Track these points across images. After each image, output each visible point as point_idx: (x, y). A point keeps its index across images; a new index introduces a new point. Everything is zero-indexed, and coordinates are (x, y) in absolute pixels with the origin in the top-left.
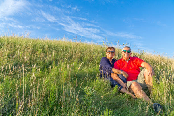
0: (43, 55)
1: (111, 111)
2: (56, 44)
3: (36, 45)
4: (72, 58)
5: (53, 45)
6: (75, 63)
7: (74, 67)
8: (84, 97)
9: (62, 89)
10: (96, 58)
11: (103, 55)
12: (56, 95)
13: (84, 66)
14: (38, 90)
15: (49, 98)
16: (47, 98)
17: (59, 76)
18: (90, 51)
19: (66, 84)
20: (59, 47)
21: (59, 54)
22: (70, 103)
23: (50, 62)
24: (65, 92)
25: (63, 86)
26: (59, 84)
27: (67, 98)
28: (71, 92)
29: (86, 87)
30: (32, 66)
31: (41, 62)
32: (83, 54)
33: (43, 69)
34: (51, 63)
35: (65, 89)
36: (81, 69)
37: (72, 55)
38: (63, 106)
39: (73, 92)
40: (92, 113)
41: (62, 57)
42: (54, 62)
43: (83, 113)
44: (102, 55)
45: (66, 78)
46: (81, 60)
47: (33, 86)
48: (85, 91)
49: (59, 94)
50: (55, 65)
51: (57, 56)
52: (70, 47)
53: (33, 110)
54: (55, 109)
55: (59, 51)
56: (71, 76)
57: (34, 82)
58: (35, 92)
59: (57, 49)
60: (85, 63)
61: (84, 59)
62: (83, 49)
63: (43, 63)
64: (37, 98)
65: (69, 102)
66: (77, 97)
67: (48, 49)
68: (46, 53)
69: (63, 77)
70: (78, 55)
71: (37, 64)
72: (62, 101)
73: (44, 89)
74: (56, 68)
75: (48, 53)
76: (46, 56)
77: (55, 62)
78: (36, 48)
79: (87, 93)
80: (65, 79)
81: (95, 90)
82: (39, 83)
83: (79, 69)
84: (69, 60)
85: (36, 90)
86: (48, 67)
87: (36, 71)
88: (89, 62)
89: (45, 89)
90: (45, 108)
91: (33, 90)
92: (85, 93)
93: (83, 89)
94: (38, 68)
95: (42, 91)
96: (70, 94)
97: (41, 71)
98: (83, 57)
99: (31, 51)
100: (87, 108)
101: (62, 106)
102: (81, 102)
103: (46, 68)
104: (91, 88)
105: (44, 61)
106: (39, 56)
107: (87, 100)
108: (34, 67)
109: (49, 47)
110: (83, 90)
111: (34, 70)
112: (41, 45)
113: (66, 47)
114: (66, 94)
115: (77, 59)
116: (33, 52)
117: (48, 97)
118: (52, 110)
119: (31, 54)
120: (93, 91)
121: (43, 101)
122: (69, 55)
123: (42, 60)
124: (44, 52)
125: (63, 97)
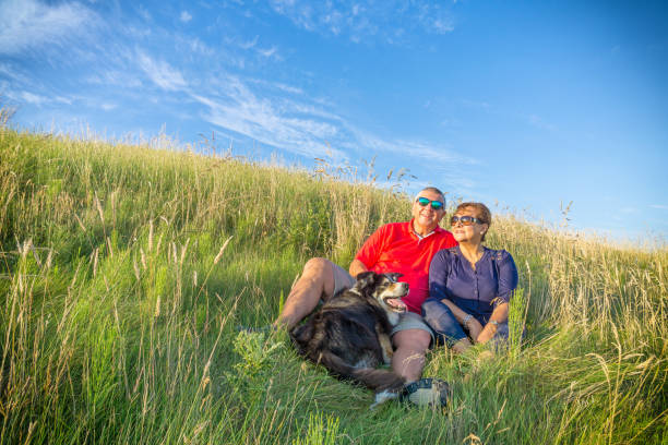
0: (66, 200)
1: (334, 422)
2: (128, 158)
3: (40, 161)
4: (191, 219)
5: (113, 161)
6: (206, 237)
7: (197, 255)
8: (235, 372)
9: (146, 341)
10: (287, 223)
11: (316, 211)
12: (119, 367)
13: (240, 251)
14: (40, 347)
15: (86, 378)
16: (78, 378)
17: (135, 289)
18: (266, 192)
19: (161, 321)
20: (140, 174)
21: (139, 199)
22: (177, 395)
23: (96, 233)
24: (157, 351)
25: (148, 329)
26: (131, 322)
27: (164, 379)
28: (183, 352)
29: (241, 333)
30: (15, 248)
31: (60, 230)
32: (236, 204)
33: (65, 260)
34: (100, 236)
35: (155, 342)
36: (227, 260)
37: (194, 205)
38: (145, 411)
39: (189, 353)
40: (262, 430)
41: (152, 215)
42: (115, 233)
43: (227, 435)
44: (311, 211)
45: (164, 298)
46: (230, 225)
47: (18, 329)
48: (237, 347)
49: (132, 362)
50: (120, 246)
51: (130, 208)
52: (186, 176)
53: (16, 431)
54: (112, 420)
55: (137, 189)
56: (183, 288)
57: (21, 315)
58: (24, 353)
59: (132, 180)
60: (242, 241)
61: (241, 222)
62: (237, 186)
63: (67, 236)
64: (35, 378)
65: (172, 393)
66: (205, 370)
67: (91, 177)
68: (83, 195)
69: (150, 293)
70: (215, 207)
71: (41, 241)
72: (141, 389)
73: (65, 342)
74: (124, 254)
75: (90, 197)
76: (80, 206)
77: (121, 232)
78: (40, 171)
79: (246, 357)
80: (159, 301)
81: (276, 342)
82: (46, 316)
83: (216, 261)
84: (178, 224)
85: (31, 348)
86: (86, 252)
87: (35, 270)
88: (258, 237)
89: (70, 341)
90: (68, 423)
91: (16, 349)
92: (239, 357)
93: (232, 338)
94: (44, 256)
95: (59, 351)
96: (176, 360)
97: (56, 269)
98: (237, 216)
99: (14, 186)
100: (243, 412)
101: (141, 410)
102: (220, 391)
103: (80, 257)
104: (262, 336)
105: (74, 228)
106: (53, 206)
107: (246, 384)
108: (25, 249)
109: (98, 171)
110: (231, 345)
111: (23, 263)
112: (60, 163)
113: (170, 173)
114: (160, 360)
115: (211, 223)
116: (22, 189)
117: (84, 375)
118: (98, 426)
119: (16, 197)
120: (269, 346)
121: (61, 391)
122: (180, 206)
123: (64, 222)
124: (76, 191)
125: (146, 371)
